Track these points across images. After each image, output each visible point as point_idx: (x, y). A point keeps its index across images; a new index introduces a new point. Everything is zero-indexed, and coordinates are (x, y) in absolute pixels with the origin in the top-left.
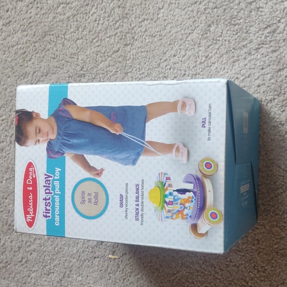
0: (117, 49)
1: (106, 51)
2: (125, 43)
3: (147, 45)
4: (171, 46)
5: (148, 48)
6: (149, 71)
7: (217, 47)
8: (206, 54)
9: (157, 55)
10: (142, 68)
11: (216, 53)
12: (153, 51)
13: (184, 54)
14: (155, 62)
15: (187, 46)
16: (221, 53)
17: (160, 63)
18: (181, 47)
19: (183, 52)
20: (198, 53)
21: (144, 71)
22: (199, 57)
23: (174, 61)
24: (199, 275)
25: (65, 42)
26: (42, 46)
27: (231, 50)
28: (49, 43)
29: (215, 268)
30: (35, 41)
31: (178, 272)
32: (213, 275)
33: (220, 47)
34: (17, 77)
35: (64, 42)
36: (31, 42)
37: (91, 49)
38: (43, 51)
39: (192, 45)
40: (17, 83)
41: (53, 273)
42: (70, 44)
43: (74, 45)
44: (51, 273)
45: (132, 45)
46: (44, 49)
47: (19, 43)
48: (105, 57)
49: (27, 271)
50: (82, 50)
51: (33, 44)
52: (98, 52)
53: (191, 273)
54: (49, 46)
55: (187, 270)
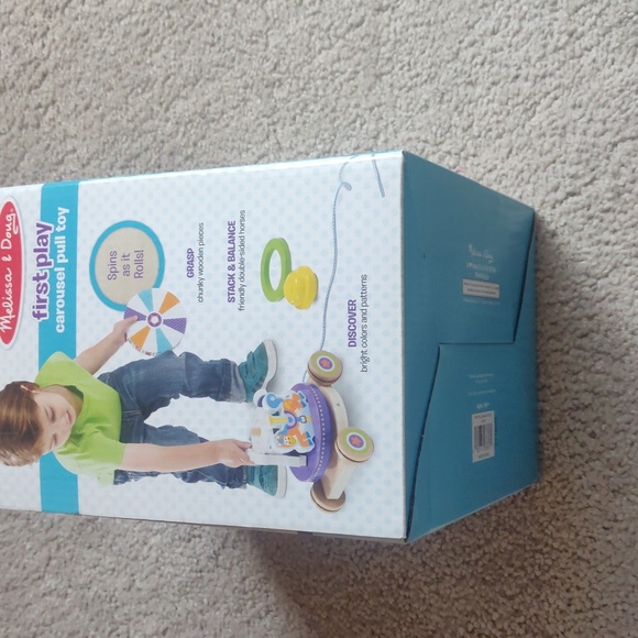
0: (358, 20)
1: (332, 24)
2: (377, 7)
3: (429, 9)
4: (486, 10)
5: (430, 16)
6: (433, 70)
7: (596, 10)
8: (571, 28)
9: (452, 32)
10: (415, 64)
11: (595, 24)
12: (443, 22)
13: (516, 27)
14: (448, 49)
15: (525, 8)
16: (607, 24)
17: (459, 50)
18: (511, 12)
19: (514, 24)
20: (550, 24)
21: (419, 70)
22: (552, 35)
23: (493, 45)
24: (537, 551)
25: (239, 6)
26: (187, 17)
27: (631, 18)
28: (203, 9)
29: (577, 535)
30: (170, 5)
31: (488, 542)
32: (570, 550)
33: (604, 9)
34: (128, 90)
35: (235, 5)
36: (161, 8)
37: (297, 22)
38: (186, 27)
39: (537, 7)
40: (127, 103)
41: (200, 536)
42: (249, 11)
43: (258, 14)
44: (194, 536)
45: (393, 9)
46: (191, 23)
47: (133, 10)
48: (329, 39)
49: (139, 532)
50: (277, 24)
51: (166, 13)
52: (315, 27)
53: (518, 545)
54: (201, 17)
55: (510, 537)
